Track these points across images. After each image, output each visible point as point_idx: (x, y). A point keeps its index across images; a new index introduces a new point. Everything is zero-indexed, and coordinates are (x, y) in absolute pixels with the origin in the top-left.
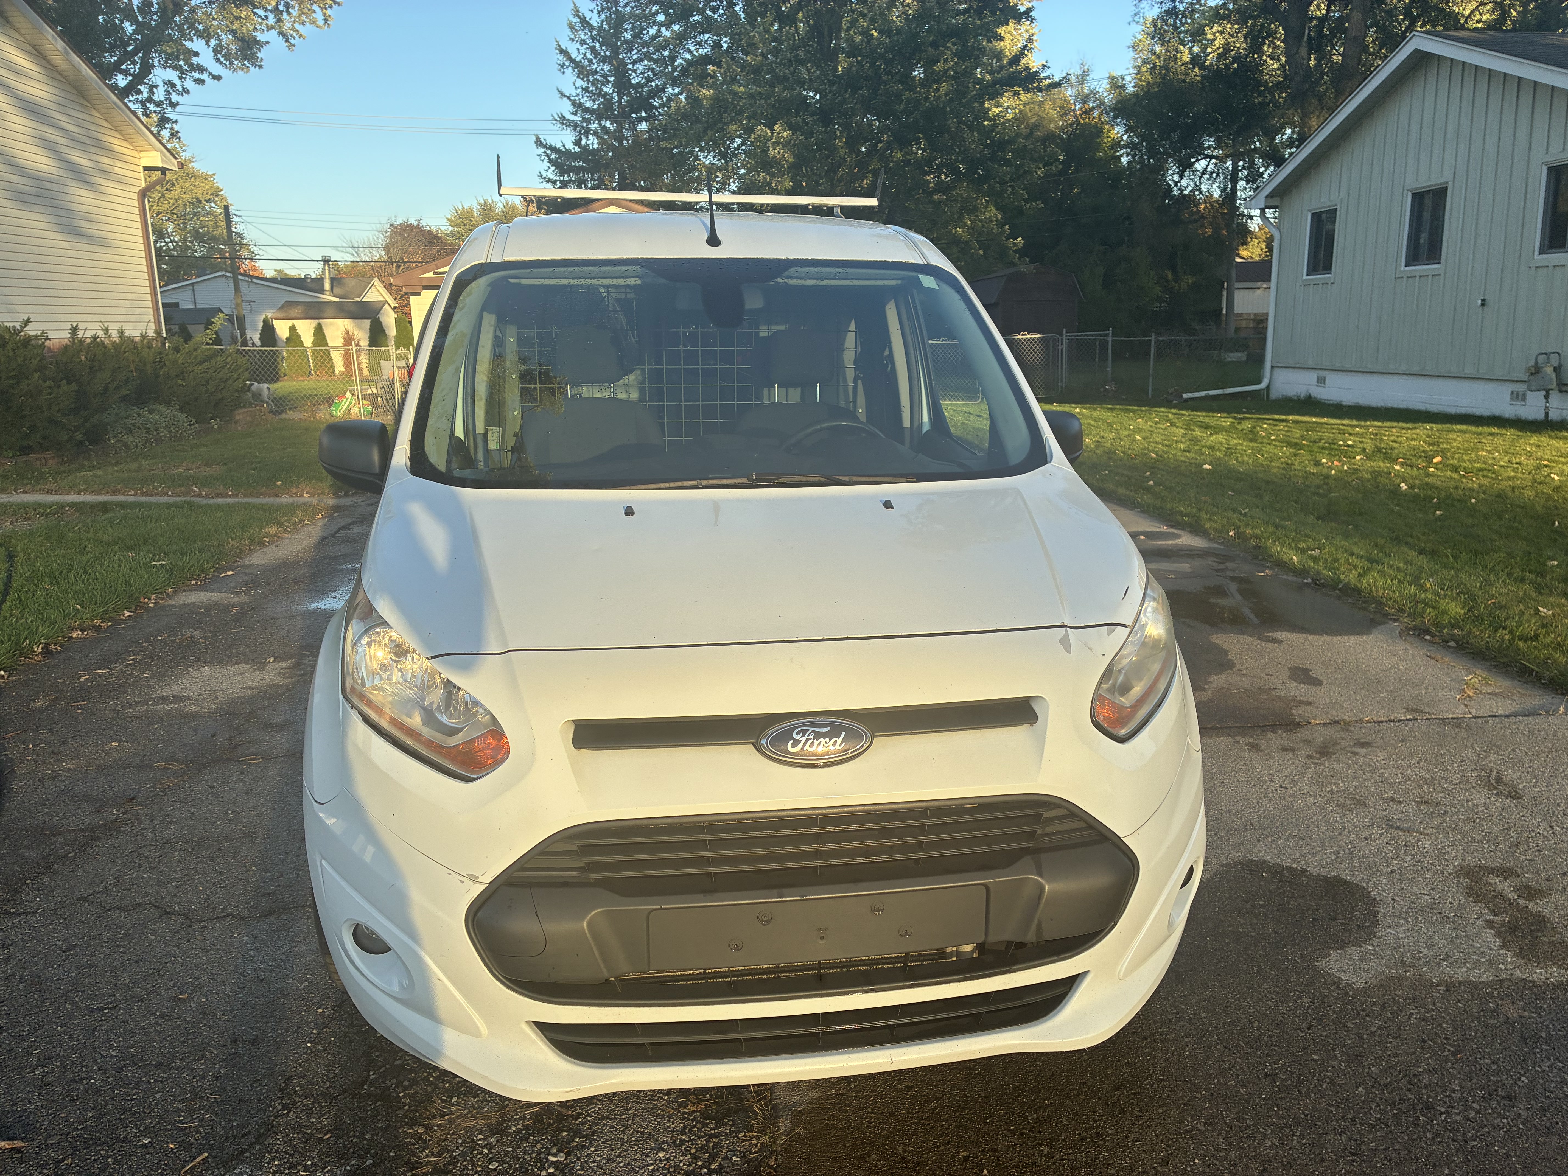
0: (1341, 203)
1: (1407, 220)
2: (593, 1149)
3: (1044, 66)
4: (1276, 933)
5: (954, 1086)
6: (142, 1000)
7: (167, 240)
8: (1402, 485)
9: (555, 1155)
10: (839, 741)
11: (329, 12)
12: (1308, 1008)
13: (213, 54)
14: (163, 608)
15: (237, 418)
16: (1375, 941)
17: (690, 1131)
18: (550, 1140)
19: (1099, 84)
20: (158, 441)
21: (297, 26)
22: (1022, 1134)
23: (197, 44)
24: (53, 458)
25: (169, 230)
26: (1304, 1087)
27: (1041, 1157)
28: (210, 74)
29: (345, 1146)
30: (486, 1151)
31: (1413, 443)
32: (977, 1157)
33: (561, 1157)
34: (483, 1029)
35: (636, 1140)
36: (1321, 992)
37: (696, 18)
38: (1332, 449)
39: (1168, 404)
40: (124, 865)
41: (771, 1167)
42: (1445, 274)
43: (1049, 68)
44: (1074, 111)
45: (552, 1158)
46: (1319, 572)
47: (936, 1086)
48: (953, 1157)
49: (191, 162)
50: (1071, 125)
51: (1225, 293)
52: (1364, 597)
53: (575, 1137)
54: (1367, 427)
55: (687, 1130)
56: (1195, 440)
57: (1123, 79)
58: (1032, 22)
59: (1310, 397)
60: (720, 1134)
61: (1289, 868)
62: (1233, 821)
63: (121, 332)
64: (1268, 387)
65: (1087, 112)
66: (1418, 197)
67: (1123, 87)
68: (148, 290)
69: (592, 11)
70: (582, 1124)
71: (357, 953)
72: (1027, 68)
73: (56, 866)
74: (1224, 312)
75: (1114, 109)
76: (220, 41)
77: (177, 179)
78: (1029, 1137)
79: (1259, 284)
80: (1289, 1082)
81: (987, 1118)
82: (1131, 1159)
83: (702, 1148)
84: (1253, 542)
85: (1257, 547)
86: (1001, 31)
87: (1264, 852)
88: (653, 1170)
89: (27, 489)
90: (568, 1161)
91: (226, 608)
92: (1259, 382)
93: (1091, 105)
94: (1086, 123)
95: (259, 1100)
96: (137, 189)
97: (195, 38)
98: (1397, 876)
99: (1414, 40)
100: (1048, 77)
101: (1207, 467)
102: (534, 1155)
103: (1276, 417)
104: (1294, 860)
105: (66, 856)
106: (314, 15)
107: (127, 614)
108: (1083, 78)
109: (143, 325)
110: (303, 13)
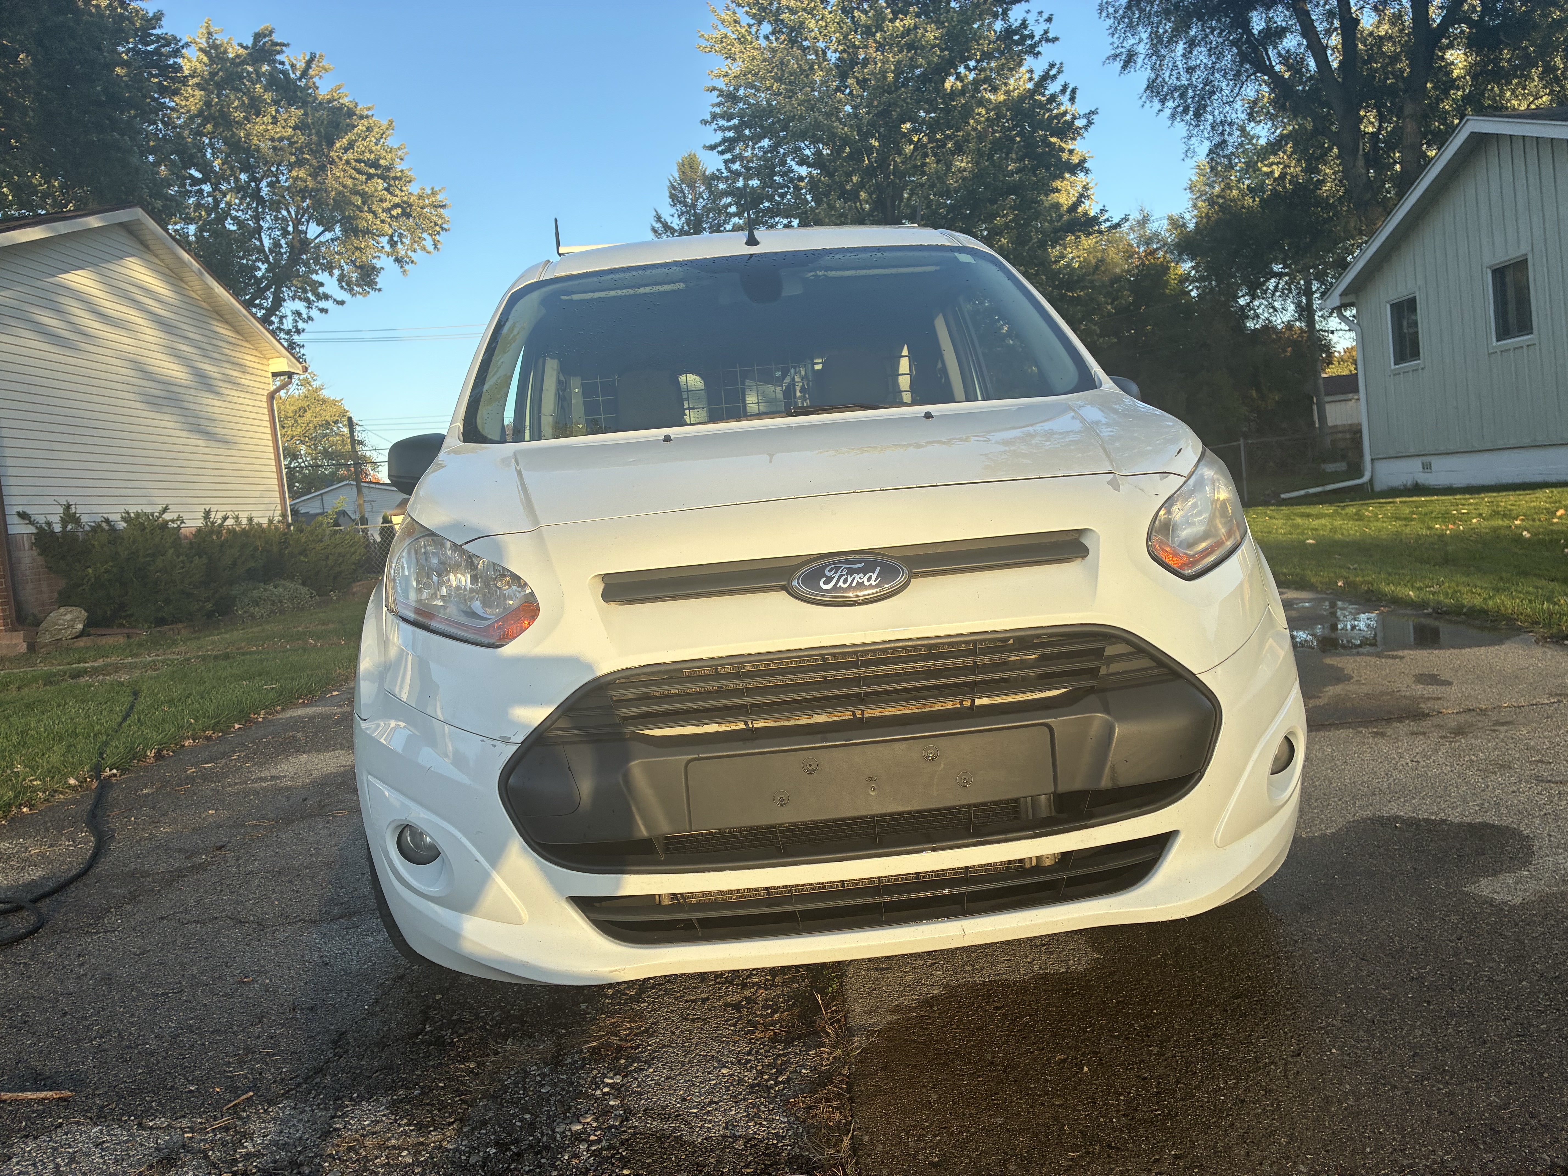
0: (1419, 290)
1: (1492, 302)
2: (651, 1070)
3: (1101, 210)
4: (1415, 869)
5: (1049, 1004)
6: (207, 985)
7: (300, 461)
8: (1525, 533)
9: (612, 1078)
10: (874, 576)
11: (437, 238)
12: (1458, 923)
13: (337, 283)
14: (271, 721)
15: (355, 590)
16: (1531, 868)
17: (757, 1052)
18: (608, 1068)
19: (1159, 225)
20: (282, 612)
21: (409, 252)
22: (1127, 1039)
23: (321, 277)
24: (185, 628)
25: (302, 452)
26: (1458, 986)
27: (1150, 1055)
28: (335, 300)
29: (393, 1081)
30: (539, 1078)
31: (1533, 504)
32: (1076, 1059)
33: (618, 1079)
34: (524, 914)
35: (698, 1062)
36: (1471, 911)
37: (767, 204)
38: (1445, 517)
39: (1266, 504)
40: (206, 892)
41: (844, 1075)
42: (1540, 343)
43: (1107, 211)
44: (1138, 253)
45: (607, 1081)
46: (1439, 602)
47: (1029, 1005)
48: (1048, 1060)
49: (321, 389)
50: (1137, 267)
51: (1315, 407)
52: (1493, 616)
53: (633, 1062)
54: (1483, 498)
55: (753, 1052)
56: (1297, 526)
57: (1183, 218)
58: (1087, 173)
59: (1417, 484)
60: (789, 1053)
61: (1427, 820)
62: (1359, 789)
63: (250, 519)
64: (1371, 480)
65: (1153, 252)
66: (1499, 273)
67: (1184, 225)
68: (276, 482)
69: (673, 216)
70: (641, 1052)
71: (402, 864)
72: (1086, 214)
73: (141, 898)
74: (1317, 425)
75: (1178, 246)
76: (343, 270)
77: (308, 406)
78: (1135, 1040)
79: (1350, 396)
80: (1440, 983)
81: (1087, 1028)
82: (1255, 1052)
83: (769, 1065)
84: (1365, 587)
85: (1369, 591)
86: (1058, 184)
87: (1395, 809)
88: (715, 1085)
89: (159, 653)
90: (625, 1082)
91: (329, 717)
92: (1361, 476)
93: (1155, 247)
94: (1151, 263)
95: (311, 1052)
96: (266, 393)
97: (320, 272)
98: (1553, 817)
99: (1469, 123)
100: (1107, 220)
101: (1310, 541)
102: (589, 1079)
103: (1382, 501)
104: (1432, 814)
105: (152, 890)
106: (424, 242)
107: (237, 726)
108: (1144, 221)
109: (271, 513)
110: (415, 242)
